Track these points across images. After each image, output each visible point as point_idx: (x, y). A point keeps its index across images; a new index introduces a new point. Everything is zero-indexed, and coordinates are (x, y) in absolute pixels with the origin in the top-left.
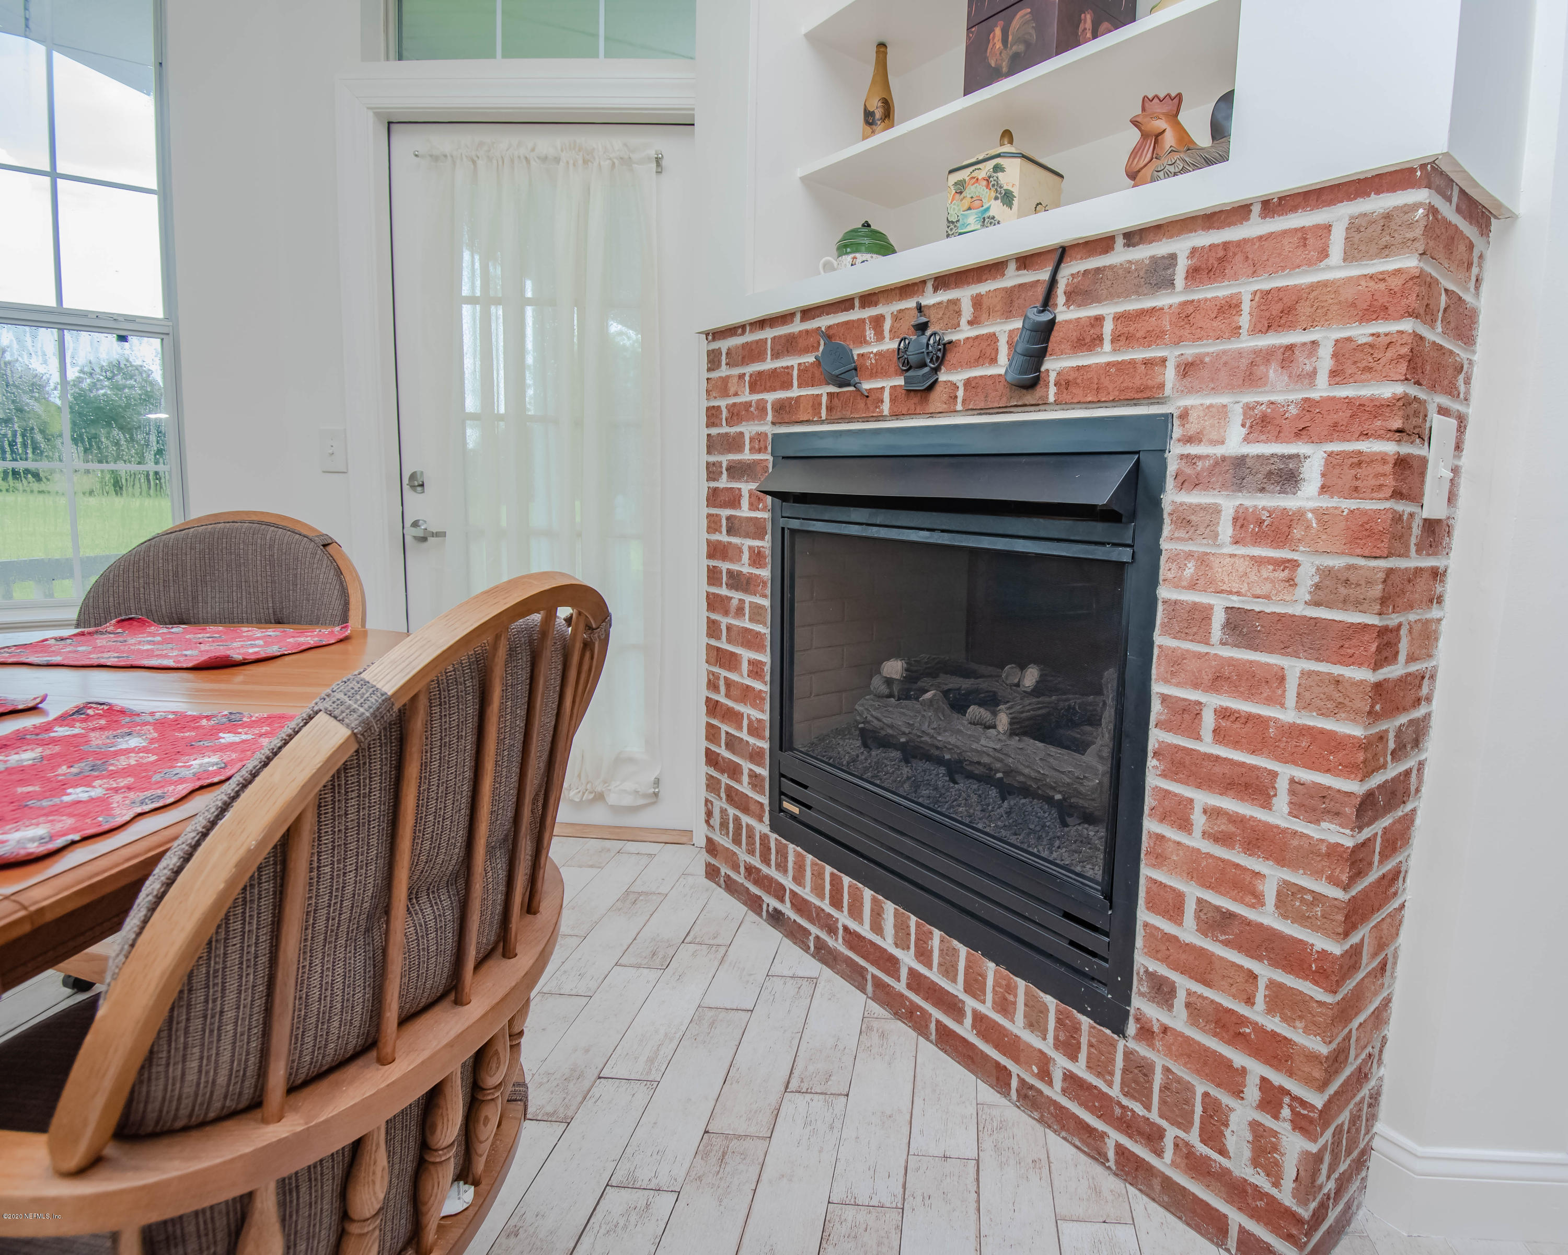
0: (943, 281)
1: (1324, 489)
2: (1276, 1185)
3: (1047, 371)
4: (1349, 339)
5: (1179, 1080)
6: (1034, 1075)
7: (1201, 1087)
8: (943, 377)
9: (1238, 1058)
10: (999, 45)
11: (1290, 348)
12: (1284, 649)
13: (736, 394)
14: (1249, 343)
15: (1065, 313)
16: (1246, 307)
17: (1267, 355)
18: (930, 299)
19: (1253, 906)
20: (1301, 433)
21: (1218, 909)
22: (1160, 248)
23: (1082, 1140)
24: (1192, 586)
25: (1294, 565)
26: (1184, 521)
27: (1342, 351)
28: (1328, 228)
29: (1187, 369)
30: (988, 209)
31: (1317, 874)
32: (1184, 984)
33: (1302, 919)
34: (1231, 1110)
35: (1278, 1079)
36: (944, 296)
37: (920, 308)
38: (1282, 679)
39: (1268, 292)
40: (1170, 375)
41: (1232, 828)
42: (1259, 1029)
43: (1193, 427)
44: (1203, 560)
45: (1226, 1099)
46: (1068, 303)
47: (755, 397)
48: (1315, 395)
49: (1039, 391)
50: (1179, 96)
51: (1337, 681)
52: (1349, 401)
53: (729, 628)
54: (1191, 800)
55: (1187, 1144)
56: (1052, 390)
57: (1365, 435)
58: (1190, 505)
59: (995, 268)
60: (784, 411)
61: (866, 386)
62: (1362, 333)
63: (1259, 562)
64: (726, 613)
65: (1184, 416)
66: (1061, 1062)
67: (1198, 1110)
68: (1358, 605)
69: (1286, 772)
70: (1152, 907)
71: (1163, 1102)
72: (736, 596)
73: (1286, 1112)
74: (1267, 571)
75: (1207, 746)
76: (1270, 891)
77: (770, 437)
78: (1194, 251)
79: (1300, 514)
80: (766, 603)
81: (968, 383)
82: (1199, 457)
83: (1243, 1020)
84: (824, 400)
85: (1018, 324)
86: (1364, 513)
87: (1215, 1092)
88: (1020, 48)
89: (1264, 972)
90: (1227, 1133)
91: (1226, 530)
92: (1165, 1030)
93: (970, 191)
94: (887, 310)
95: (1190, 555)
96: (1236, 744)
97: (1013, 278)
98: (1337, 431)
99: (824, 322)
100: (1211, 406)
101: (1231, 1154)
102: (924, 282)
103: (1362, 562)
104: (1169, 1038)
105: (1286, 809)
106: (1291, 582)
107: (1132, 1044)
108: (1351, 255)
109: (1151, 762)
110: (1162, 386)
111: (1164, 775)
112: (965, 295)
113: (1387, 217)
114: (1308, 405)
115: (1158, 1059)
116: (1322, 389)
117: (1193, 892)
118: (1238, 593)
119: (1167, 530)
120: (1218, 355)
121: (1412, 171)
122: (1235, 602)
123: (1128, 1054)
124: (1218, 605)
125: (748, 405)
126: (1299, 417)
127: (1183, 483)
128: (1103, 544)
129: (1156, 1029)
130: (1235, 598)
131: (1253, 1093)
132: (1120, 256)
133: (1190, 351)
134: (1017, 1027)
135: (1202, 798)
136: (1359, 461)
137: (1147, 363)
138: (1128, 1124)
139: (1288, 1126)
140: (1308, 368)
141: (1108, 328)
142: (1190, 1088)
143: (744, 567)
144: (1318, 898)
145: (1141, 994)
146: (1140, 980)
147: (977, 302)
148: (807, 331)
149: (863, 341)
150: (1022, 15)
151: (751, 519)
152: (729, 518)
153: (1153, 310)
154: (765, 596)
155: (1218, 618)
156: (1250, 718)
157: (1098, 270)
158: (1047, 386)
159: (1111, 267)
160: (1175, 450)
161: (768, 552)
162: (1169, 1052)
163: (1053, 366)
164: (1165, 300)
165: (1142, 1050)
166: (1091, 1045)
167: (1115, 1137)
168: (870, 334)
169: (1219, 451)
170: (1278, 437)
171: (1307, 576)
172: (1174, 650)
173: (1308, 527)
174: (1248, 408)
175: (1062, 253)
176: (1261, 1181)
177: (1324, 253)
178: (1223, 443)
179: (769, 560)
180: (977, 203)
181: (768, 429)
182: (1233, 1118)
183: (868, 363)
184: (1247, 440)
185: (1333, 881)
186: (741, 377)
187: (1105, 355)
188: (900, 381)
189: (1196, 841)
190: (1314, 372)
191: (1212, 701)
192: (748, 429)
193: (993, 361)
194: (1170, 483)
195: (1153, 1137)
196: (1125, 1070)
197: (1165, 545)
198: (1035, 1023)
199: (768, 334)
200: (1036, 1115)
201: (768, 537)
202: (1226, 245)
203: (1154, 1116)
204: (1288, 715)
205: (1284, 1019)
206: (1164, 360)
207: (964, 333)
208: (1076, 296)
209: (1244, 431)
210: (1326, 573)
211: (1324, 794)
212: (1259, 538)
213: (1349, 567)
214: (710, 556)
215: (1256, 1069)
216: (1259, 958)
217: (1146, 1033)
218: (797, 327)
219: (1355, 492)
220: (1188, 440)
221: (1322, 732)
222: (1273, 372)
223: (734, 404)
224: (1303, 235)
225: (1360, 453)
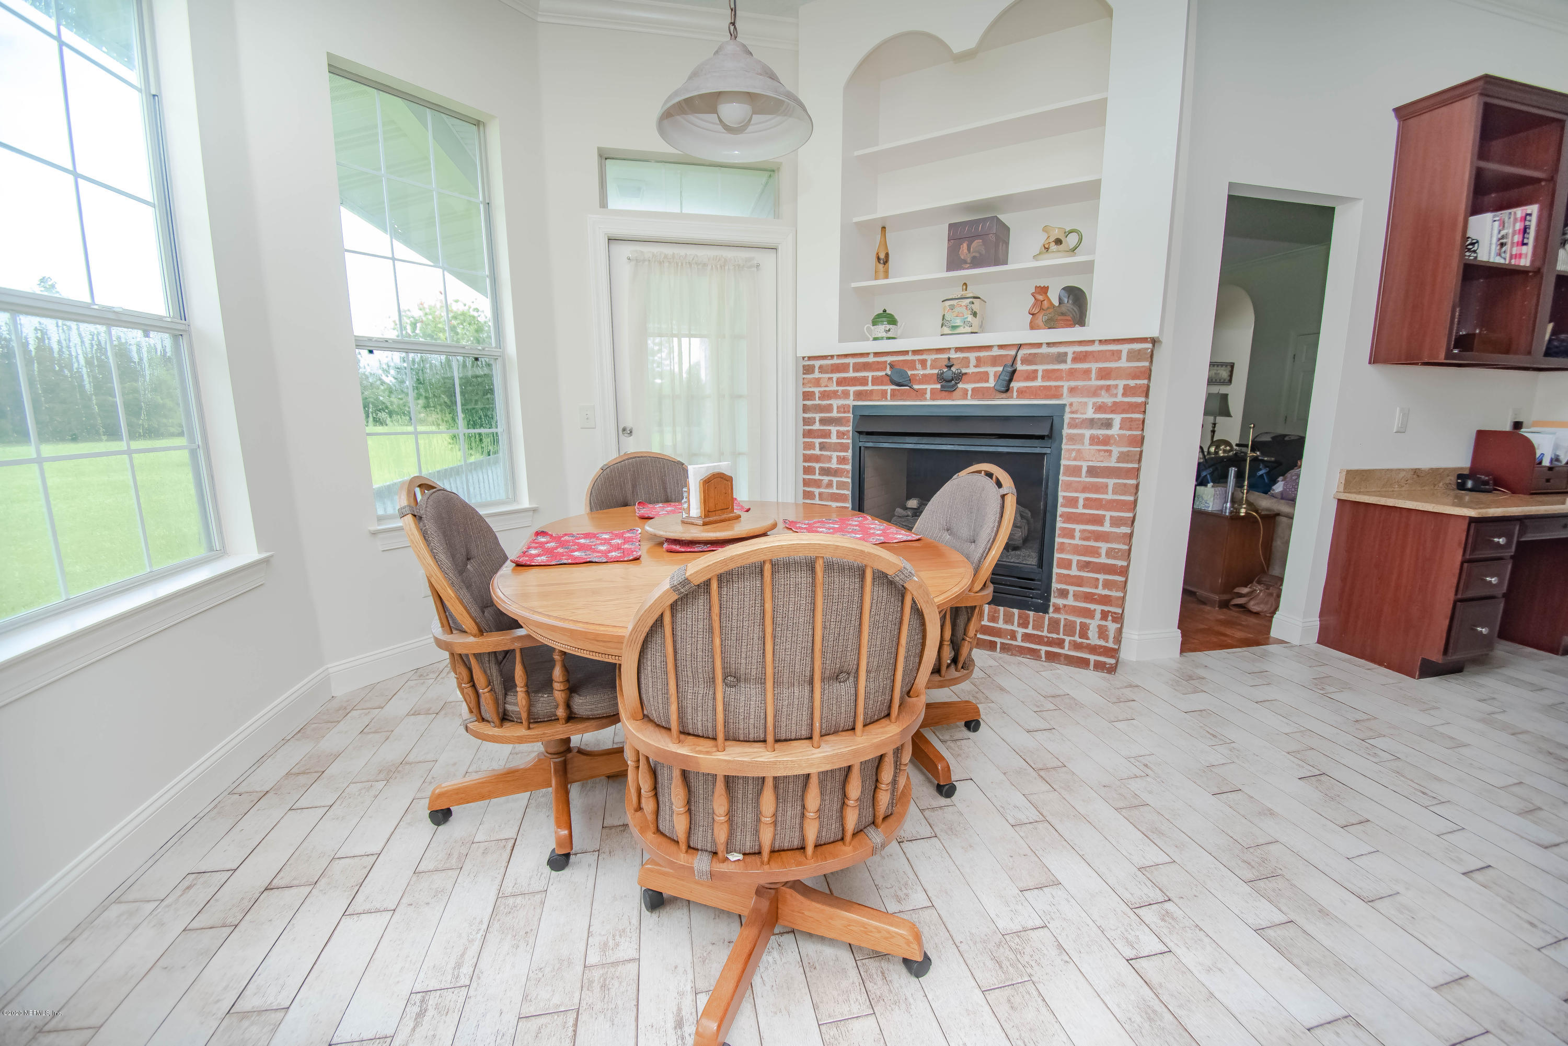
0: (958, 349)
1: (1120, 428)
2: (1107, 642)
3: (1013, 387)
4: (1128, 385)
5: (1070, 621)
6: (1010, 639)
7: (1079, 620)
8: (960, 386)
9: (1092, 606)
10: (966, 251)
11: (1109, 386)
12: (1108, 477)
13: (826, 386)
14: (1094, 383)
15: (1020, 367)
16: (1094, 372)
17: (1101, 388)
18: (953, 355)
19: (1097, 557)
20: (1112, 412)
21: (1085, 561)
22: (1062, 349)
23: (1031, 655)
24: (1075, 459)
25: (1110, 452)
26: (1072, 438)
27: (1126, 387)
28: (1121, 351)
29: (1072, 390)
30: (967, 318)
31: (1119, 543)
32: (1071, 589)
33: (1115, 558)
34: (1090, 624)
35: (1106, 608)
36: (960, 355)
37: (949, 359)
38: (1107, 486)
39: (1101, 368)
40: (1065, 391)
41: (1090, 535)
42: (1100, 595)
43: (1074, 408)
44: (1079, 451)
45: (1087, 621)
46: (1022, 363)
47: (840, 388)
48: (1117, 400)
49: (1008, 394)
50: (1048, 287)
51: (1125, 485)
52: (1128, 403)
53: (820, 494)
54: (1075, 529)
55: (1074, 641)
56: (1015, 394)
57: (1133, 412)
58: (1073, 434)
59: (989, 348)
60: (859, 395)
61: (916, 387)
62: (1132, 383)
63: (1100, 451)
64: (819, 487)
65: (1071, 405)
66: (1021, 631)
67: (1078, 628)
68: (1132, 462)
69: (1108, 514)
70: (1059, 567)
71: (1064, 630)
72: (826, 479)
73: (1110, 618)
74: (1102, 453)
75: (1080, 510)
76: (1103, 552)
77: (851, 406)
78: (1074, 353)
79: (1113, 436)
80: (849, 480)
81: (973, 389)
82: (1077, 418)
83: (1094, 594)
84: (889, 392)
85: (1001, 369)
86: (1133, 435)
87: (1084, 620)
88: (977, 255)
89: (1101, 577)
90: (1089, 632)
91: (1087, 441)
92: (1065, 606)
93: (957, 310)
94: (929, 358)
95: (1073, 450)
96: (1091, 508)
97: (996, 352)
98: (1124, 411)
99: (889, 359)
100: (1081, 402)
101: (1090, 638)
102: (950, 349)
103: (1133, 449)
104: (1067, 608)
105: (1109, 525)
106: (1110, 455)
107: (1051, 615)
108: (1129, 360)
109: (1058, 519)
110: (1062, 395)
111: (1064, 522)
112: (972, 356)
113: (1139, 350)
114: (1115, 403)
115: (1062, 617)
116: (1120, 398)
117: (1075, 558)
118: (1092, 461)
119: (1064, 441)
120: (1084, 386)
121: (1147, 338)
122: (1091, 464)
123: (1050, 619)
124: (1085, 465)
125: (835, 392)
126: (1111, 406)
127: (1071, 426)
128: (1036, 447)
129: (1061, 607)
130: (1090, 462)
131: (1098, 615)
132: (1044, 350)
133: (1073, 384)
134: (1001, 625)
135: (1078, 527)
136: (1131, 420)
137: (1055, 387)
138: (1051, 642)
139: (1111, 622)
140: (1115, 392)
141: (1040, 374)
142: (1075, 622)
143: (834, 465)
144: (1120, 550)
145: (1054, 597)
146: (1054, 592)
147: (978, 359)
148: (878, 362)
149: (915, 368)
150: (976, 243)
151: (839, 443)
152: (820, 444)
153: (1058, 370)
154: (849, 477)
155: (1084, 470)
156: (1096, 499)
157: (1035, 354)
158: (1013, 392)
159: (1041, 353)
160: (1067, 417)
161: (850, 458)
162: (1067, 613)
163: (1015, 385)
164: (1062, 366)
165: (1056, 616)
166: (1034, 621)
167: (1044, 649)
168: (919, 366)
169: (1084, 416)
170: (1105, 413)
171: (1115, 455)
172: (1068, 481)
173: (1116, 439)
174: (1094, 404)
175: (1020, 346)
176: (1102, 643)
177: (1120, 358)
178: (1085, 414)
179: (850, 461)
180: (961, 315)
181: (851, 402)
182: (1091, 627)
183: (918, 378)
184: (1094, 413)
185: (1124, 544)
186: (830, 379)
187: (1039, 383)
188: (938, 386)
189: (1077, 541)
190: (1117, 394)
191: (1082, 496)
192: (835, 403)
193: (987, 381)
194: (1065, 426)
195: (1060, 643)
196: (1049, 625)
197: (1064, 447)
198: (1008, 619)
199: (851, 361)
200: (1010, 653)
201: (850, 451)
202: (1086, 352)
203: (1061, 636)
204: (1110, 496)
205: (1109, 590)
206: (1063, 386)
207: (971, 370)
208: (1025, 361)
209: (1093, 410)
210: (1121, 453)
211: (1121, 518)
212: (1098, 444)
213: (1128, 451)
214: (805, 461)
215: (1098, 608)
216: (1100, 573)
217: (1057, 609)
218: (871, 359)
219: (1130, 429)
220: (1072, 412)
221: (1120, 500)
222: (1103, 392)
223: (825, 391)
224: (1113, 352)
225: (1131, 418)
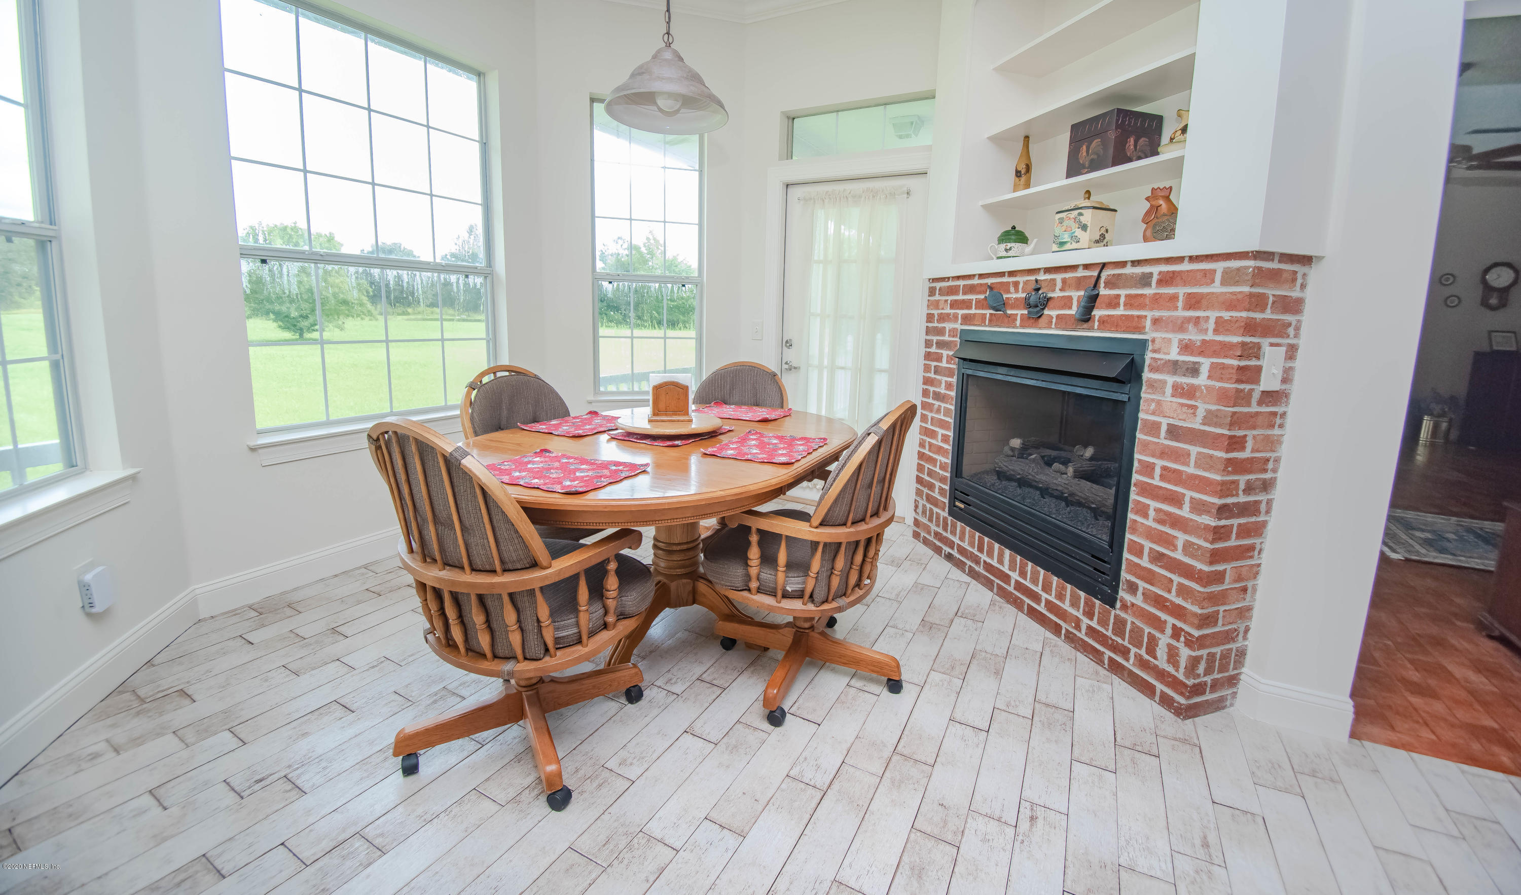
0: (1048, 270)
1: (1209, 377)
2: (1177, 671)
3: (1095, 315)
4: (1220, 317)
5: (1138, 627)
6: (1072, 627)
7: (1147, 630)
8: (1046, 312)
9: (1163, 616)
10: (1085, 154)
11: (1198, 318)
12: (1191, 442)
13: (943, 309)
14: (1182, 313)
15: (1103, 291)
16: (1181, 298)
17: (1189, 320)
18: (1042, 277)
19: (1173, 551)
20: (1201, 353)
21: (1158, 552)
22: (1147, 269)
23: (1093, 656)
24: (1153, 413)
25: (1195, 408)
26: (1152, 385)
27: (1219, 321)
28: (1215, 271)
29: (1156, 321)
30: (1074, 232)
31: (1199, 537)
32: (1142, 584)
33: (1193, 556)
34: (1160, 639)
35: (1180, 624)
36: (1048, 277)
37: (1037, 281)
38: (1189, 455)
39: (1190, 293)
40: (1148, 323)
41: (1166, 518)
42: (1172, 603)
43: (1157, 346)
44: (1159, 403)
45: (1158, 635)
46: (1105, 287)
47: (953, 311)
48: (1207, 338)
49: (1090, 323)
50: (1171, 188)
51: (1211, 457)
52: (1220, 342)
53: (932, 418)
54: (1149, 505)
55: (1140, 655)
56: (1096, 324)
57: (1226, 357)
58: (1154, 379)
59: (1074, 268)
60: (967, 319)
61: (1009, 312)
62: (1226, 315)
63: (1183, 405)
64: (931, 411)
65: (1153, 341)
66: (1085, 621)
67: (1146, 640)
68: (1220, 426)
69: (1189, 494)
70: (1130, 551)
71: (1130, 637)
72: (937, 403)
73: (1182, 639)
74: (1185, 409)
75: (1157, 482)
76: (1180, 544)
77: (959, 330)
78: (1160, 273)
79: (1199, 386)
80: (953, 408)
81: (1058, 316)
82: (1159, 359)
83: (1167, 600)
84: (988, 316)
85: (1082, 293)
86: (1224, 388)
87: (1153, 632)
88: (1095, 157)
89: (1176, 579)
90: (1158, 649)
91: (1169, 390)
92: (1133, 605)
93: (1066, 223)
94: (1021, 279)
95: (1153, 400)
96: (1169, 482)
97: (1081, 273)
98: (1215, 354)
99: (990, 281)
100: (1165, 338)
101: (1159, 658)
102: (1039, 269)
103: (1223, 408)
104: (1135, 609)
105: (1188, 510)
106: (1194, 414)
107: (1118, 612)
108: (1224, 283)
109: (1133, 488)
110: (1144, 327)
111: (1138, 494)
112: (1059, 277)
113: (1238, 269)
114: (1204, 342)
115: (1129, 618)
116: (1210, 336)
117: (1148, 545)
118: (1173, 418)
119: (1144, 388)
120: (1169, 317)
121: (1248, 253)
122: (1171, 421)
123: (1116, 616)
124: (1164, 422)
125: (949, 315)
126: (1200, 347)
127: (1153, 369)
128: (1117, 392)
129: (1129, 605)
130: (1171, 420)
131: (1169, 631)
132: (1129, 270)
133: (1157, 314)
134: (1066, 606)
135: (1153, 504)
136: (1224, 367)
137: (1138, 317)
138: (1115, 648)
139: (1183, 645)
140: (1205, 327)
141: (1122, 300)
142: (1142, 630)
143: (942, 390)
144: (1200, 547)
145: (1123, 590)
146: (1123, 584)
147: (1064, 281)
148: (981, 284)
149: (1008, 292)
150: (1096, 142)
151: (947, 367)
152: (935, 367)
153: (1141, 295)
154: (952, 405)
155: (1164, 428)
156: (1175, 471)
157: (1119, 275)
158: (1094, 322)
159: (1125, 274)
160: (1149, 356)
161: (955, 384)
162: (1134, 615)
163: (1097, 313)
164: (1147, 291)
165: (1123, 615)
166: (1099, 613)
167: (1108, 653)
168: (1012, 289)
169: (1167, 357)
170: (1192, 354)
171: (1201, 413)
172: (1145, 440)
173: (1202, 392)
174: (1180, 341)
175: (1104, 266)
176: (1170, 669)
177: (1213, 281)
178: (1169, 354)
179: (955, 387)
180: (1069, 229)
181: (958, 326)
182: (1160, 643)
183: (1010, 302)
184: (1179, 354)
185: (1206, 540)
186: (946, 301)
187: (1120, 311)
188: (1026, 312)
189: (1150, 523)
190: (1207, 330)
191: (1159, 463)
192: (948, 326)
193: (1070, 308)
194: (1146, 369)
195: (1125, 653)
196: (1114, 623)
197: (1143, 395)
198: (1075, 603)
199: (961, 283)
200: (1073, 646)
201: (955, 377)
202: (1174, 272)
203: (1126, 643)
204: (1191, 470)
205: (1184, 599)
206: (1146, 316)
207: (1057, 294)
208: (1110, 284)
209: (1178, 350)
210: (1209, 412)
211: (1204, 503)
212: (1182, 395)
213: (1218, 410)
214: (924, 383)
215: (1171, 620)
216: (1175, 573)
217: (1124, 607)
218: (976, 281)
219: (1221, 379)
220: (1154, 351)
221: (1204, 477)
222: (1191, 327)
223: (942, 313)
224: (1205, 273)
225: (1223, 364)
